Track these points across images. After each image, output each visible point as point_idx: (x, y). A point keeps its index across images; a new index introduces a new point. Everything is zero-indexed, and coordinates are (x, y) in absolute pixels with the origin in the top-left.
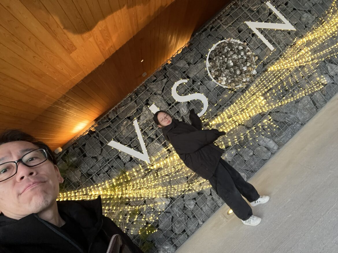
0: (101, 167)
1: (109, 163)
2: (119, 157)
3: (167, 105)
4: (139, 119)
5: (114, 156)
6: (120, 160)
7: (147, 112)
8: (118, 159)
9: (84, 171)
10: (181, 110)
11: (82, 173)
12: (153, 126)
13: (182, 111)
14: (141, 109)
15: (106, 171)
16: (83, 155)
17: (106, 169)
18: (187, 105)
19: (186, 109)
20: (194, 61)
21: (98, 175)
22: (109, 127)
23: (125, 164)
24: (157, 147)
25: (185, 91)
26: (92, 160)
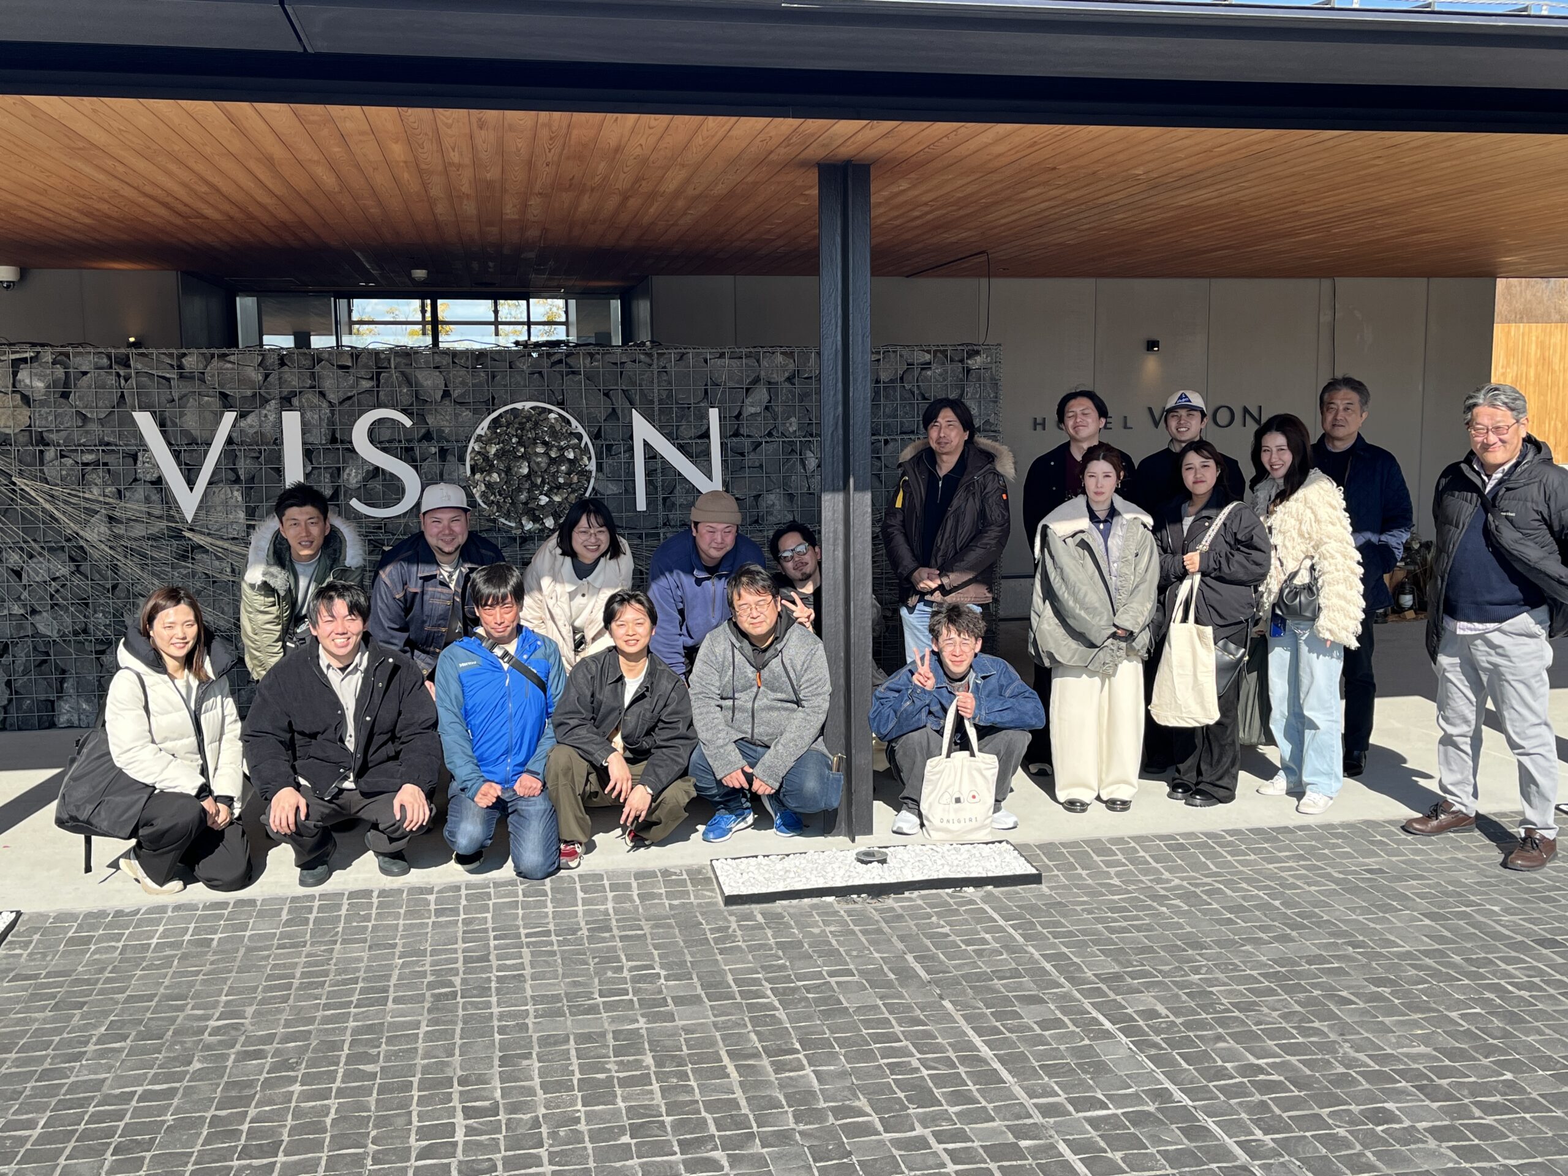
0: (79, 445)
1: (103, 451)
2: (135, 458)
3: (329, 437)
4: (242, 415)
5: (126, 445)
6: (132, 462)
7: (272, 417)
8: (131, 461)
9: (39, 426)
10: (347, 471)
11: (30, 426)
12: (260, 453)
13: (349, 475)
14: (265, 401)
15: (85, 461)
16: (63, 392)
17: (89, 458)
18: (368, 472)
19: (360, 477)
20: (462, 395)
21: (62, 456)
22: (168, 380)
23: (135, 480)
24: (232, 502)
25: (389, 442)
26: (71, 417)
